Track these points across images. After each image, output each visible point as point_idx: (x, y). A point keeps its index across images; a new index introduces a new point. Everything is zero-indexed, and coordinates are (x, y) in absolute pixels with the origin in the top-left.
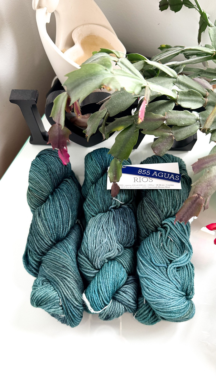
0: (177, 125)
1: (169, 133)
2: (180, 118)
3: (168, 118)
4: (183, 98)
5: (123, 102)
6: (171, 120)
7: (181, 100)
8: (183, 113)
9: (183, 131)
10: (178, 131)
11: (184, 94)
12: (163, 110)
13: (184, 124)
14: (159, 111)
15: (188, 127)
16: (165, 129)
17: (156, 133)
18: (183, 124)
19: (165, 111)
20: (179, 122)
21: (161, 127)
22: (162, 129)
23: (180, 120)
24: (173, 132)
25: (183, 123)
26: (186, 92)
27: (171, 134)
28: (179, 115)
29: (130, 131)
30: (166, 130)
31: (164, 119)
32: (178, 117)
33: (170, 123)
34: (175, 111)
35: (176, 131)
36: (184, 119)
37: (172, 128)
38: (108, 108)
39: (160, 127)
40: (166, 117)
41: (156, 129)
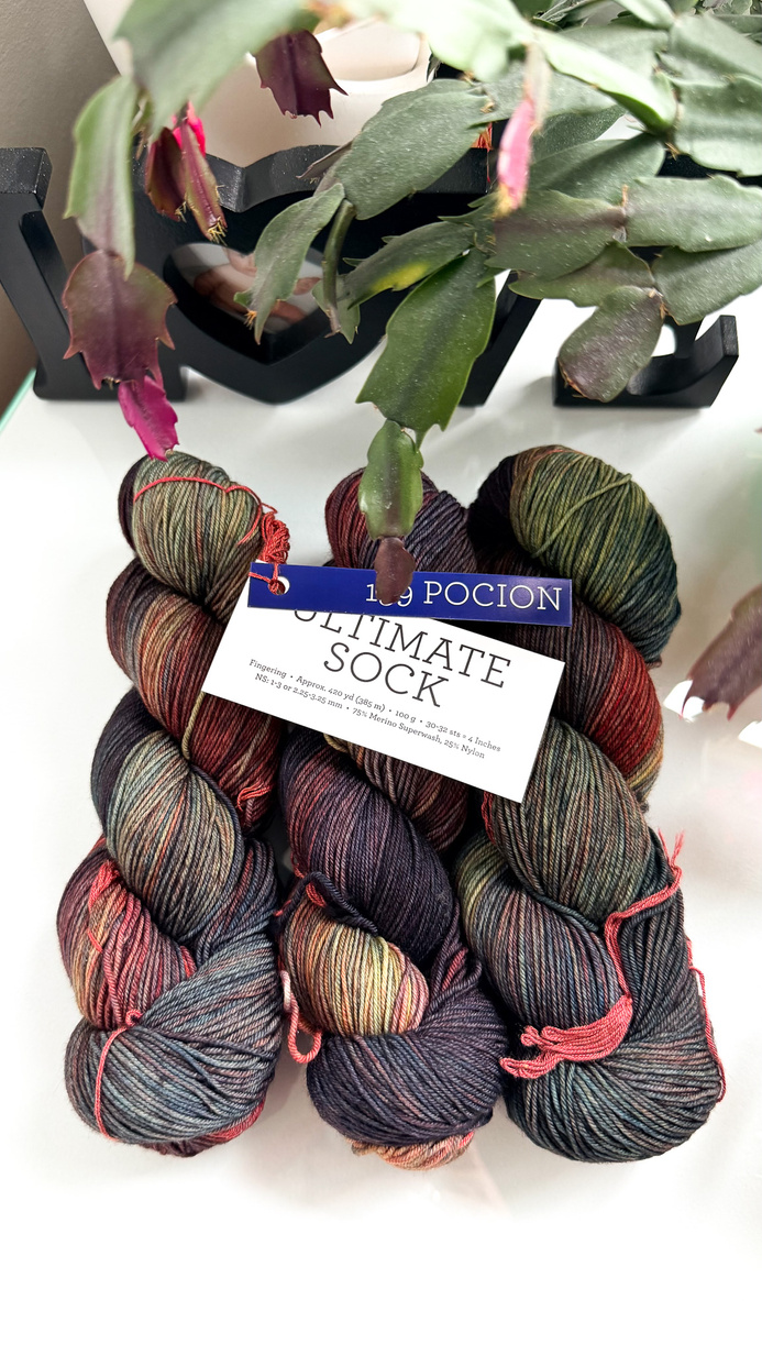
0: (677, 247)
1: (642, 286)
2: (693, 212)
3: (638, 214)
4: (703, 119)
5: (420, 148)
6: (652, 222)
7: (694, 133)
8: (703, 189)
9: (705, 275)
10: (683, 275)
11: (706, 100)
12: (610, 181)
13: (714, 243)
14: (592, 186)
15: (732, 258)
16: (621, 268)
17: (581, 287)
18: (709, 239)
19: (617, 183)
20: (688, 231)
21: (604, 260)
22: (609, 271)
23: (695, 224)
24: (663, 281)
25: (708, 235)
26: (715, 90)
27: (652, 292)
28: (686, 198)
29: (456, 285)
30: (625, 274)
31: (619, 222)
32: (681, 206)
33: (645, 235)
34: (668, 180)
35: (673, 278)
36: (714, 218)
37: (656, 263)
38: (347, 179)
39: (597, 258)
40: (626, 209)
41: (582, 270)
